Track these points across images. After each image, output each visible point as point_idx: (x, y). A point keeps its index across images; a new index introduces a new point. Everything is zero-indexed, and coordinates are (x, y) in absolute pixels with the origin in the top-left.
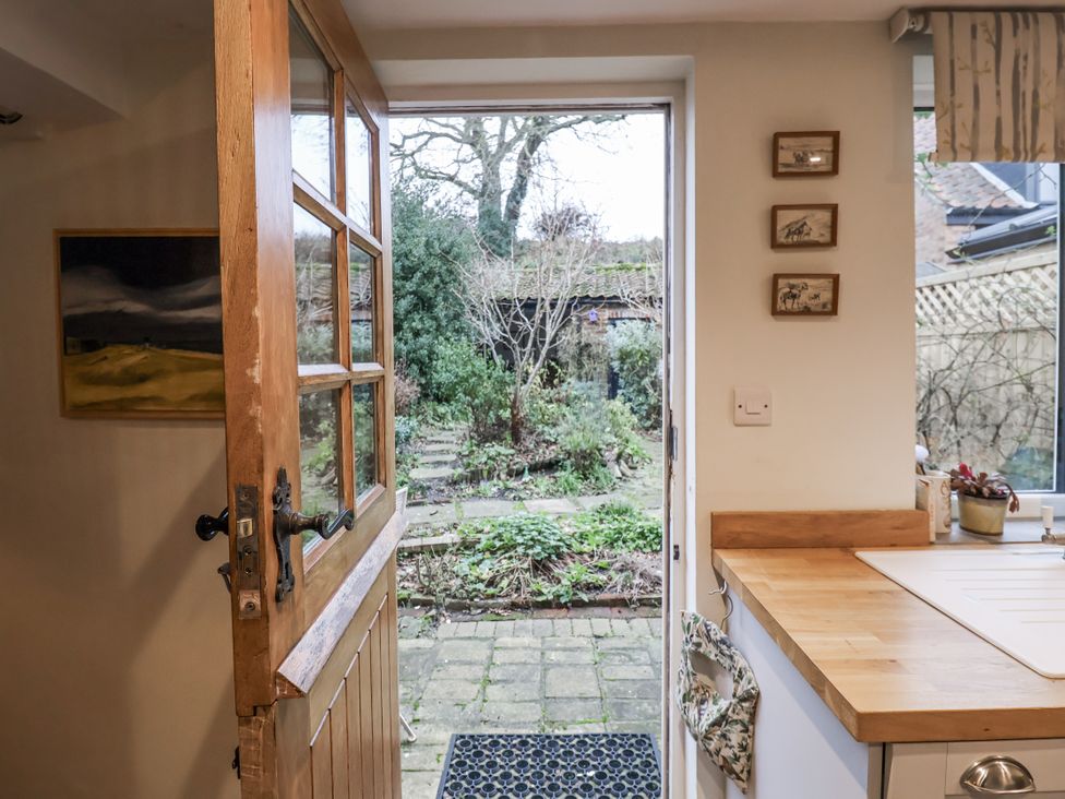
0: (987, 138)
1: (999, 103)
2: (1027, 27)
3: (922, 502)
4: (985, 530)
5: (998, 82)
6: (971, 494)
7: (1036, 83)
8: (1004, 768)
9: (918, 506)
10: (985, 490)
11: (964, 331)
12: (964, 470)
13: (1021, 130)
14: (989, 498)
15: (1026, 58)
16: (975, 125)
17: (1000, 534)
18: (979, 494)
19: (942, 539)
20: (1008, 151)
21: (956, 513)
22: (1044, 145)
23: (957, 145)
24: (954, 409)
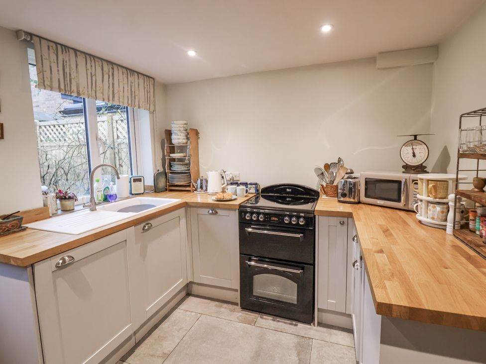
0: (56, 84)
1: (59, 74)
2: (66, 52)
3: (45, 204)
4: (68, 209)
5: (58, 67)
6: (63, 199)
7: (70, 70)
8: (67, 258)
9: (44, 206)
10: (67, 197)
11: (68, 144)
12: (60, 191)
13: (66, 84)
14: (68, 199)
15: (66, 62)
16: (51, 79)
17: (74, 209)
18: (65, 198)
19: (55, 215)
20: (63, 90)
21: (59, 206)
22: (74, 90)
23: (45, 84)
24: (67, 175)
